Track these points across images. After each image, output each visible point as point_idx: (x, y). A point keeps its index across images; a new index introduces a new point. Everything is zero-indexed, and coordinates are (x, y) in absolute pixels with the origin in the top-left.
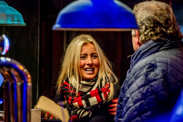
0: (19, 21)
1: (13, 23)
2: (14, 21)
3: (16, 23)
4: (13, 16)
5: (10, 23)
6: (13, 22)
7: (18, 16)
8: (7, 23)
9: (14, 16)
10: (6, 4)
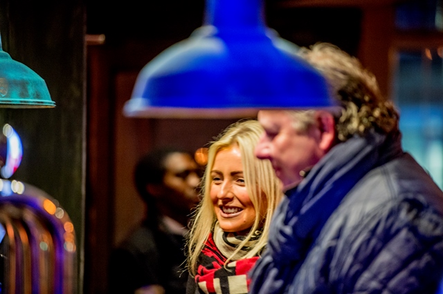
0: (38, 96)
1: (25, 102)
2: (27, 96)
3: (31, 101)
4: (23, 85)
5: (16, 101)
6: (24, 98)
7: (35, 83)
8: (10, 101)
9: (27, 83)
10: (6, 57)
